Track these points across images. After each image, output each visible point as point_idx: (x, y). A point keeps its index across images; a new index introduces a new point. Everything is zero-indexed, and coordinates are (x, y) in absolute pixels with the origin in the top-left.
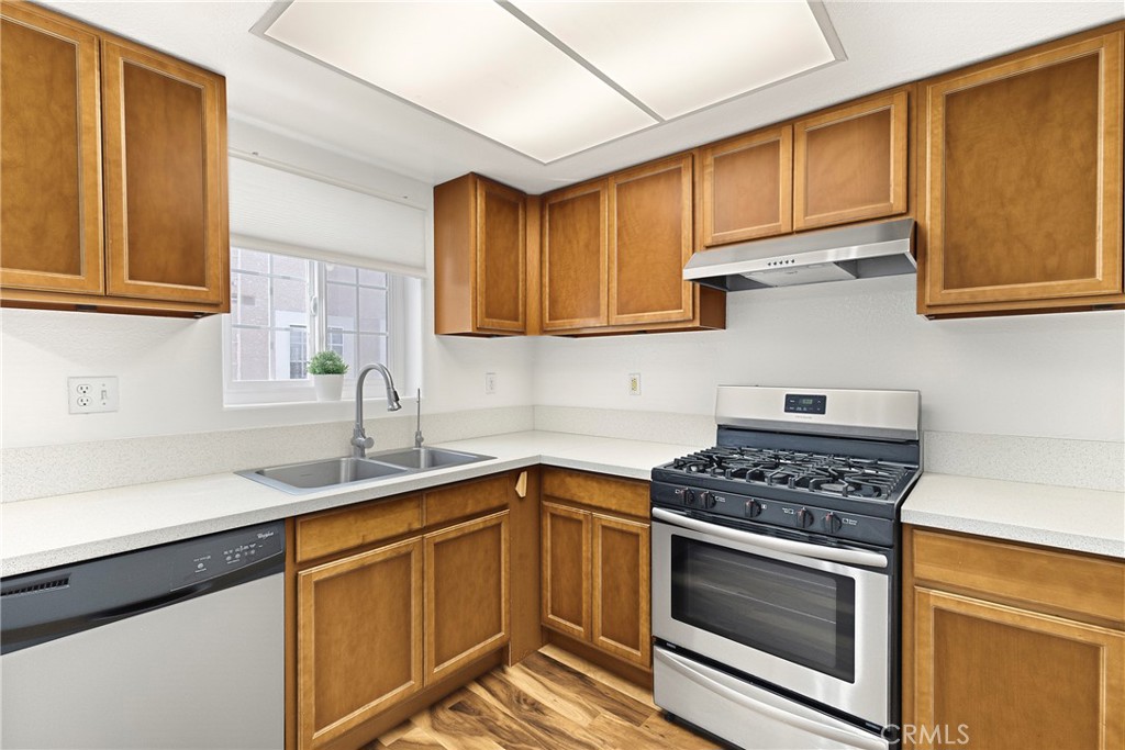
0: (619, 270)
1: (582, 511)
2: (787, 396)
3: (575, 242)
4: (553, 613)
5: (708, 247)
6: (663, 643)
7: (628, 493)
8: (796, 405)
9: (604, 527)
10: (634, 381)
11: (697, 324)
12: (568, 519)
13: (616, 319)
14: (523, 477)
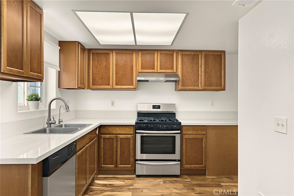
1: (114, 136)
2: (153, 105)
3: (101, 65)
4: (103, 165)
5: (139, 72)
7: (128, 129)
8: (155, 107)
9: (120, 138)
10: (112, 103)
11: (136, 89)
12: (110, 138)
13: (115, 86)
14: (98, 129)
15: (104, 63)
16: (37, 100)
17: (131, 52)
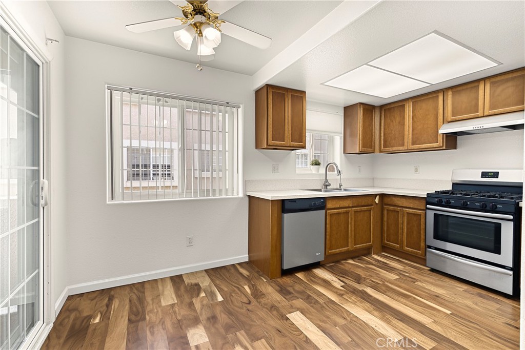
0: (413, 131)
1: (399, 208)
2: (482, 172)
3: (394, 121)
4: (387, 241)
5: (449, 122)
6: (430, 247)
8: (486, 175)
9: (407, 213)
10: (416, 168)
11: (444, 148)
12: (394, 211)
13: (411, 147)
14: (378, 197)
15: (398, 119)
16: (316, 165)
17: (435, 95)
